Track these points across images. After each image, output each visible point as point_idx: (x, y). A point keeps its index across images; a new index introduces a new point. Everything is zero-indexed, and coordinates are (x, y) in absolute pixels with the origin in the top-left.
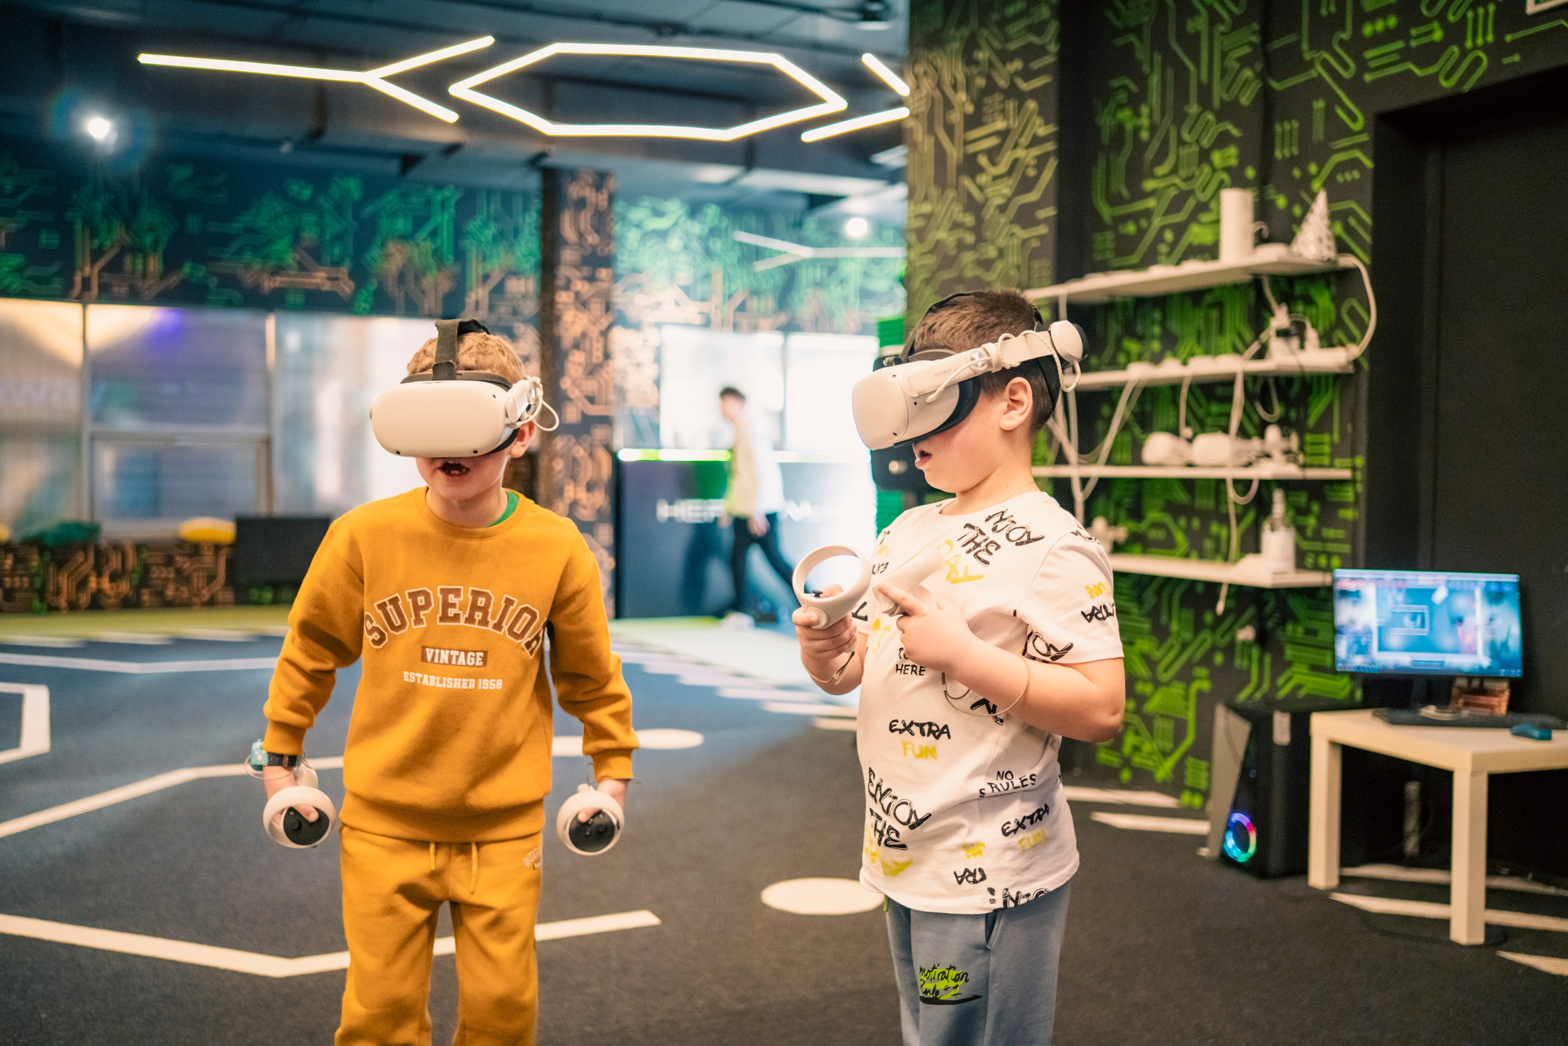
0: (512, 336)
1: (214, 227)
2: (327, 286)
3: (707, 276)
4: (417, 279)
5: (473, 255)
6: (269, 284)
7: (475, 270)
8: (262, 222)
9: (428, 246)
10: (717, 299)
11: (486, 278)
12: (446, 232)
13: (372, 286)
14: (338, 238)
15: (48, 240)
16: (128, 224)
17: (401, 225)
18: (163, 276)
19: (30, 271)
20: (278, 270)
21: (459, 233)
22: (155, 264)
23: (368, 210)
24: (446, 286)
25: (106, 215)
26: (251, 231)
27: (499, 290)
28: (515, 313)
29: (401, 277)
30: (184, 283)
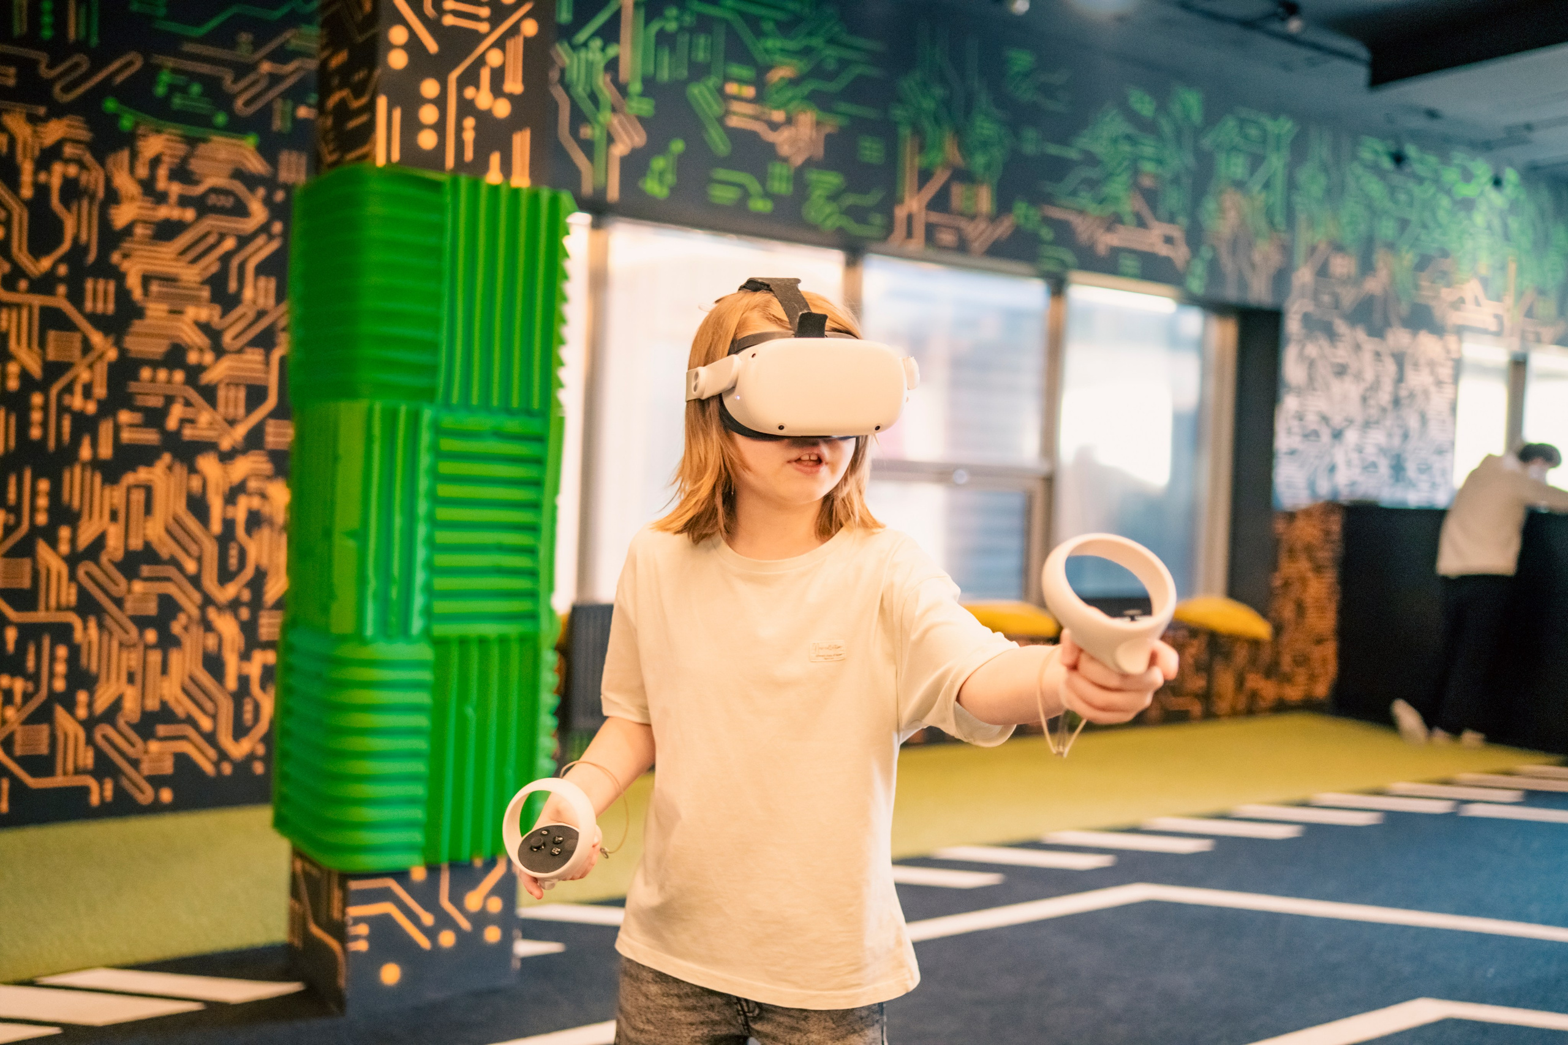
0: (1332, 335)
1: (1053, 150)
2: (1163, 250)
3: (1503, 268)
4: (1250, 245)
5: (1302, 218)
6: (1106, 241)
7: (1304, 237)
8: (1100, 149)
9: (1260, 198)
10: (1509, 300)
11: (1313, 249)
12: (1279, 183)
13: (1206, 253)
14: (1176, 180)
15: (871, 150)
16: (960, 134)
17: (1237, 167)
18: (994, 219)
19: (851, 200)
20: (1114, 221)
21: (1292, 185)
22: (985, 200)
23: (1207, 142)
24: (1276, 259)
25: (937, 121)
26: (1091, 160)
27: (1323, 272)
28: (1337, 305)
29: (1234, 245)
30: (1018, 232)
